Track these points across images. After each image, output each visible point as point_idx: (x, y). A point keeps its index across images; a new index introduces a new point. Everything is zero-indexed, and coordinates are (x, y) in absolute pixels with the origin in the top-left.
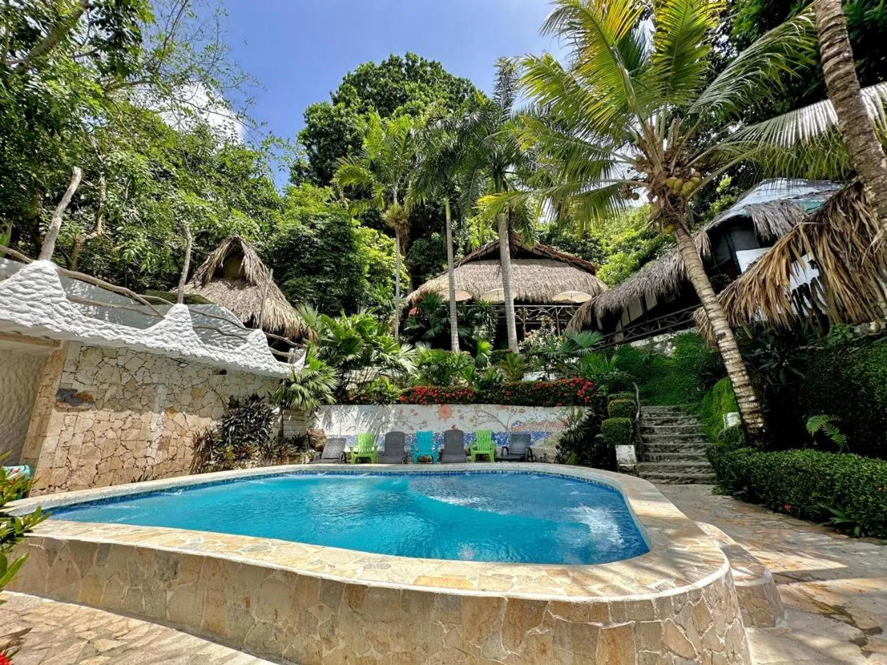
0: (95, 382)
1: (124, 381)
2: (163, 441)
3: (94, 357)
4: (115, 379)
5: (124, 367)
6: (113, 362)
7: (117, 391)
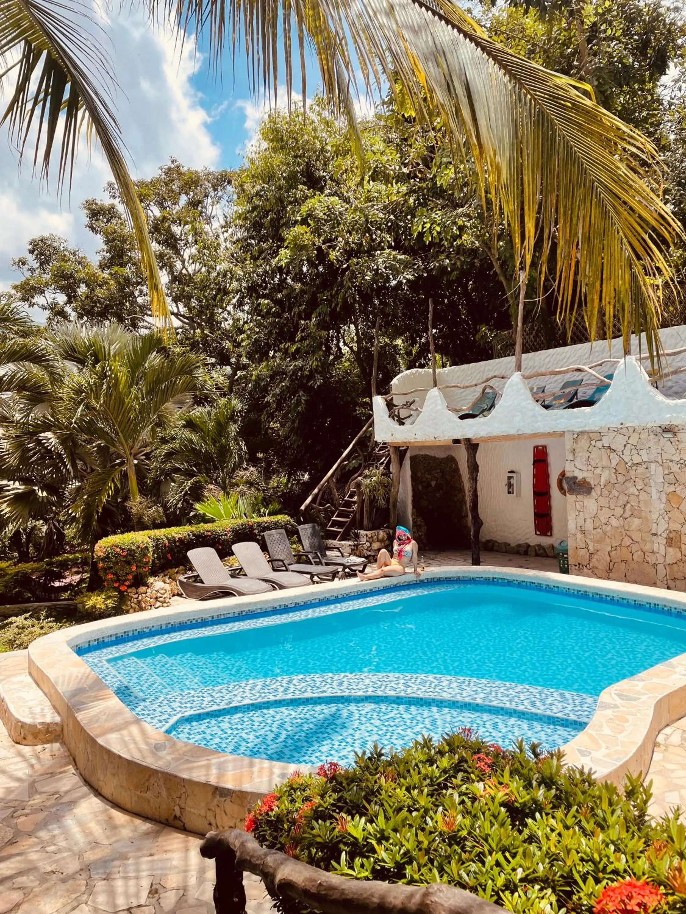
0: (590, 467)
1: (614, 463)
2: (671, 535)
3: (584, 443)
4: (605, 462)
5: (609, 448)
6: (599, 444)
7: (610, 475)
